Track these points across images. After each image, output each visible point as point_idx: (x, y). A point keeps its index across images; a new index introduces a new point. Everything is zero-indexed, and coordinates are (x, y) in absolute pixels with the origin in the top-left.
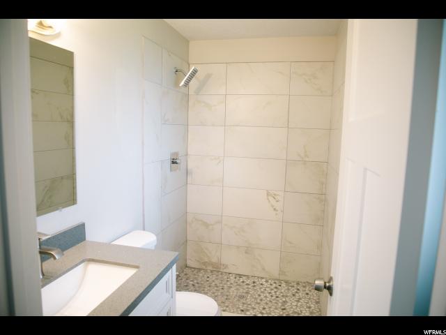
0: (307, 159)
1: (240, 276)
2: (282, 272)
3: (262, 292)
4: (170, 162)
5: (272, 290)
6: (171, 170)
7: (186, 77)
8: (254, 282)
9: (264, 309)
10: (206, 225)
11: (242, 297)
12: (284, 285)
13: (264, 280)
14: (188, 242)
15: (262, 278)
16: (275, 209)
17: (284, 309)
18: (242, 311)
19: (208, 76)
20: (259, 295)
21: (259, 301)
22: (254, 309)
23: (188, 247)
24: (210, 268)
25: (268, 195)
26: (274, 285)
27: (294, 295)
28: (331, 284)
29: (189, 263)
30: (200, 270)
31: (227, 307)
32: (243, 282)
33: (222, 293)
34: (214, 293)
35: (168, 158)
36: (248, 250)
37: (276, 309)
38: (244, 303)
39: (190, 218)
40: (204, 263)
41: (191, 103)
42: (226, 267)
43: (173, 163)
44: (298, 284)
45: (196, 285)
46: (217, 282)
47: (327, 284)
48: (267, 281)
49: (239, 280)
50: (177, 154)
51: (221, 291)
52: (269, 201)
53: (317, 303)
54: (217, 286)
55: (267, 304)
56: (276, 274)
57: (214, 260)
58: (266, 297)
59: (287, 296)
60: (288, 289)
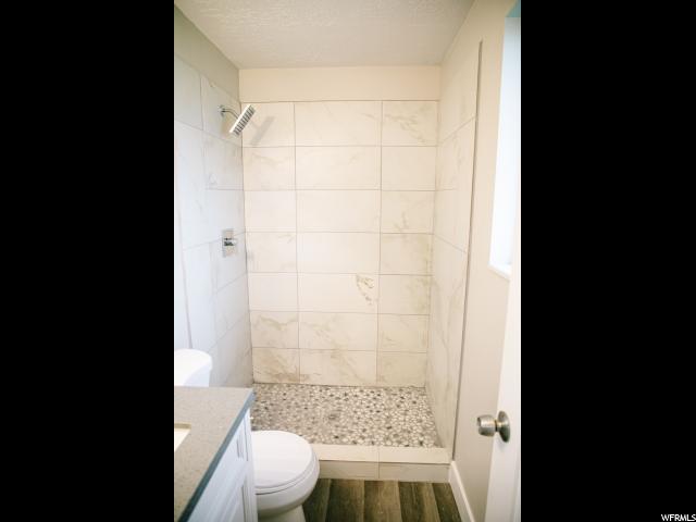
0: (406, 231)
1: (327, 387)
2: (380, 378)
3: (358, 407)
4: (221, 244)
5: (370, 402)
6: (224, 255)
7: (238, 121)
8: (346, 395)
9: (364, 430)
10: (277, 326)
11: (333, 417)
12: (383, 393)
13: (358, 390)
14: (254, 351)
15: (355, 387)
16: (367, 299)
17: (390, 428)
18: (337, 437)
19: (269, 120)
20: (355, 412)
21: (356, 421)
22: (351, 432)
23: (254, 357)
24: (286, 381)
25: (358, 280)
26: (372, 395)
27: (398, 406)
28: (506, 423)
29: (258, 377)
30: (272, 384)
31: (316, 434)
32: (332, 396)
33: (306, 415)
34: (295, 417)
35: (218, 238)
36: (335, 353)
37: (380, 429)
38: (337, 426)
39: (253, 318)
40: (278, 376)
41: (245, 160)
42: (308, 377)
43: (227, 244)
44: (401, 390)
45: (270, 407)
46: (298, 400)
47: (500, 424)
48: (362, 391)
49: (325, 393)
50: (231, 231)
51: (305, 412)
52: (360, 289)
53: (429, 413)
54: (297, 405)
55: (366, 422)
56: (372, 379)
57: (291, 370)
58: (364, 413)
59: (390, 409)
60: (390, 399)
